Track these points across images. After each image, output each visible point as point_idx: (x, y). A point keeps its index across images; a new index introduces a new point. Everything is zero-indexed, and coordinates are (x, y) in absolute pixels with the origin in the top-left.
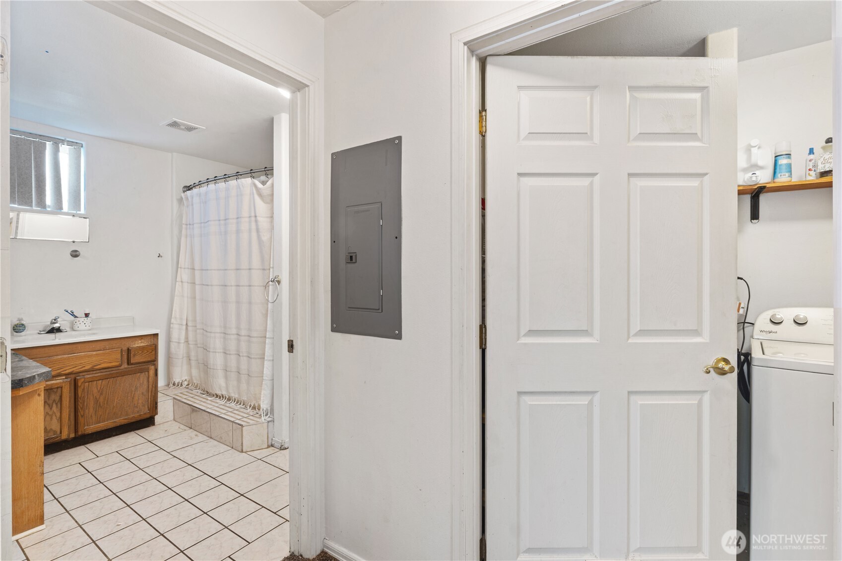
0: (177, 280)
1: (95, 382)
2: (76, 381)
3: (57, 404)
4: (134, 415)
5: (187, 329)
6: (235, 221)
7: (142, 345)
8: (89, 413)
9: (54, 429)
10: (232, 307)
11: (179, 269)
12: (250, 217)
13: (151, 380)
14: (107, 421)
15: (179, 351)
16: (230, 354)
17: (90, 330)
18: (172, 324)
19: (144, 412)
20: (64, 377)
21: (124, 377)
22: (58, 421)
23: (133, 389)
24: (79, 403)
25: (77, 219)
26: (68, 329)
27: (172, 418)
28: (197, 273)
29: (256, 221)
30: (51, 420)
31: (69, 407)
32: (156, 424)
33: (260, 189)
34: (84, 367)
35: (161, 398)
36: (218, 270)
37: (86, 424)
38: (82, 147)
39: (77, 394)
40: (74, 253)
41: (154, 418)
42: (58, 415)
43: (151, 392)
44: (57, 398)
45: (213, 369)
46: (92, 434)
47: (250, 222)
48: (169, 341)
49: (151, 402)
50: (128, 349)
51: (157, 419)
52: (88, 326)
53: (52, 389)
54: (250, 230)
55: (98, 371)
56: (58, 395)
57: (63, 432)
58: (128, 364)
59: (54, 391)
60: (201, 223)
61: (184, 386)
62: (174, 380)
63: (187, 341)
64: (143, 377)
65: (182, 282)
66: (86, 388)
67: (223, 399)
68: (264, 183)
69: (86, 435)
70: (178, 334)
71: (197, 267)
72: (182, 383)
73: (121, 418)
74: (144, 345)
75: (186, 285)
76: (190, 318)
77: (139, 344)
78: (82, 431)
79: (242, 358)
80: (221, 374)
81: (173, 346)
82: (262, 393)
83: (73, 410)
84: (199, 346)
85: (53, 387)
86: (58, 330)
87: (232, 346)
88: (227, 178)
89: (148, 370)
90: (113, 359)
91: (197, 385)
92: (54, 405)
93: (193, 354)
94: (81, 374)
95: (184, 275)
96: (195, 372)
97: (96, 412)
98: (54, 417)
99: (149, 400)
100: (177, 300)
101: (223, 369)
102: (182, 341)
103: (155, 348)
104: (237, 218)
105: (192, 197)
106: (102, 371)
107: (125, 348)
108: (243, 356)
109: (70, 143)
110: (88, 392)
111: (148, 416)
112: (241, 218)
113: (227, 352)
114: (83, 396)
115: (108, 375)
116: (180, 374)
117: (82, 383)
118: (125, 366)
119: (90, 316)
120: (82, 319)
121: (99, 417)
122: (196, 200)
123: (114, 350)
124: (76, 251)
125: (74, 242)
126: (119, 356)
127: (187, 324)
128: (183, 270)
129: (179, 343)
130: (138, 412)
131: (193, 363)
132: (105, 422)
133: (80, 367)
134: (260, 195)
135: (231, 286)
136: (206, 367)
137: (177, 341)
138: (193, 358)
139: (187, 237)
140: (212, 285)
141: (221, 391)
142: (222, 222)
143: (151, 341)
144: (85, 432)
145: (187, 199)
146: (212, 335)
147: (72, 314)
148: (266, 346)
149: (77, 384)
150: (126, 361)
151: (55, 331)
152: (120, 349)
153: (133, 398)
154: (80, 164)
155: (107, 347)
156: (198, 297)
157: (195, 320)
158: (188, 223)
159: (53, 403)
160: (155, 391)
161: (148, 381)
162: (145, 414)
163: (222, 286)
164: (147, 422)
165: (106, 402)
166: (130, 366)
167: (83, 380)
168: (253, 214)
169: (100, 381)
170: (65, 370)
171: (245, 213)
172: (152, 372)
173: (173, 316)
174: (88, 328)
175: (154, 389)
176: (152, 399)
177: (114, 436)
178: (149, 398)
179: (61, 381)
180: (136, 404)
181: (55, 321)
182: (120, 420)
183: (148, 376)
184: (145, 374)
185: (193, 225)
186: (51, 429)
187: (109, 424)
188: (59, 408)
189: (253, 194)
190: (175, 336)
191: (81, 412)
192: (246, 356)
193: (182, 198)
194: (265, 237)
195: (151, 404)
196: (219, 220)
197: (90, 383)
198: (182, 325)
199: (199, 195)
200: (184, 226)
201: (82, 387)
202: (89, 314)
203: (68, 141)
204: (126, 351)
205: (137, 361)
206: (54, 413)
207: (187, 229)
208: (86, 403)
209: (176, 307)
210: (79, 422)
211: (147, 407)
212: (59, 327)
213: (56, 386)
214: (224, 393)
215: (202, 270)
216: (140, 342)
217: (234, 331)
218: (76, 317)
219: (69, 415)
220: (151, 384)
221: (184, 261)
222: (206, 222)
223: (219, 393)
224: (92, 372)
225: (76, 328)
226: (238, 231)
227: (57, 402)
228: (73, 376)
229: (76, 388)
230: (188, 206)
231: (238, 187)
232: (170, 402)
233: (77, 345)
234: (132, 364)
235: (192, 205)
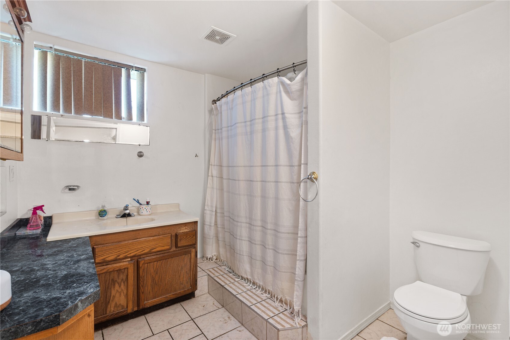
0: (209, 175)
1: (152, 263)
2: (138, 262)
3: (124, 282)
4: (180, 291)
5: (216, 214)
6: (261, 120)
7: (186, 230)
8: (147, 290)
9: (122, 304)
10: (258, 201)
11: (210, 166)
12: (276, 115)
13: (192, 261)
14: (161, 296)
15: (210, 232)
16: (255, 244)
17: (150, 215)
18: (206, 210)
19: (187, 288)
20: (130, 259)
21: (173, 258)
22: (125, 297)
23: (180, 269)
24: (141, 282)
25: (142, 127)
26: (135, 214)
27: (207, 291)
28: (225, 170)
29: (284, 118)
30: (120, 296)
31: (133, 285)
32: (196, 296)
33: (289, 85)
34: (144, 250)
35: (200, 274)
36: (244, 166)
37: (145, 299)
38: (145, 71)
39: (139, 274)
40: (140, 154)
41: (194, 293)
42: (125, 292)
43: (193, 272)
44: (125, 278)
45: (240, 254)
46: (150, 307)
47: (276, 120)
48: (203, 224)
49: (192, 279)
50: (176, 234)
51: (197, 293)
52: (148, 212)
53: (120, 270)
54: (277, 128)
55: (154, 254)
56: (125, 274)
57: (128, 307)
58: (176, 247)
59: (122, 272)
60: (228, 127)
61: (214, 260)
62: (207, 256)
63: (216, 224)
64: (186, 258)
65: (212, 176)
66: (145, 268)
67: (248, 282)
68: (291, 79)
69: (145, 309)
70: (210, 219)
71: (225, 163)
72: (212, 258)
73: (171, 293)
74: (187, 231)
75: (215, 179)
76: (218, 206)
77: (184, 230)
78: (142, 306)
79: (268, 250)
80: (246, 259)
81: (206, 228)
82: (295, 294)
83: (136, 287)
84: (226, 230)
85: (121, 269)
86: (129, 215)
87: (258, 236)
88: (253, 82)
89: (190, 253)
90: (164, 244)
91: (224, 261)
92: (122, 284)
93: (220, 235)
94: (142, 256)
95: (214, 171)
96: (222, 251)
97: (153, 288)
98: (122, 294)
99: (191, 278)
100: (209, 191)
101: (248, 256)
102: (213, 225)
103: (195, 232)
104: (263, 118)
105: (221, 106)
106: (157, 253)
107: (174, 234)
108: (269, 249)
109: (138, 69)
110: (147, 272)
111: (190, 291)
112: (267, 116)
113: (253, 242)
114: (143, 276)
115: (162, 257)
116: (211, 252)
117: (143, 264)
118: (174, 249)
119: (150, 204)
120: (144, 207)
121: (155, 293)
122: (224, 108)
123: (166, 235)
124: (141, 152)
125: (140, 145)
126: (169, 241)
127: (216, 211)
128: (213, 166)
129: (210, 226)
130: (183, 288)
131: (221, 243)
132: (159, 297)
133: (141, 250)
134: (287, 92)
135: (257, 181)
136: (232, 249)
137: (209, 224)
138: (220, 239)
139: (215, 141)
140: (238, 180)
141: (246, 275)
142: (248, 123)
143: (192, 228)
144: (145, 307)
145: (217, 108)
146: (239, 224)
147: (138, 202)
148: (298, 245)
149: (139, 265)
150: (174, 244)
151: (126, 216)
152: (170, 235)
153: (180, 277)
154: (144, 85)
155: (161, 233)
156: (225, 189)
157: (222, 208)
158: (217, 128)
159: (121, 281)
160: (195, 270)
161: (190, 262)
162: (188, 290)
163: (248, 181)
164: (190, 296)
165: (160, 280)
166: (177, 249)
167: (143, 262)
168: (280, 112)
169: (156, 262)
170: (130, 254)
171: (272, 112)
172: (193, 254)
173: (206, 204)
174: (148, 213)
175: (194, 268)
176: (193, 277)
177: (166, 307)
178: (191, 276)
179: (127, 263)
180: (182, 281)
181: (126, 208)
182: (170, 296)
183: (191, 257)
184: (188, 256)
185: (222, 129)
186: (120, 304)
187: (163, 299)
188: (126, 286)
189: (280, 92)
190: (207, 220)
191: (142, 289)
192: (272, 249)
193: (212, 109)
194: (294, 133)
195: (192, 281)
196: (245, 122)
197: (149, 264)
198: (212, 211)
199: (227, 103)
200: (214, 131)
201: (143, 268)
202: (149, 202)
203: (136, 67)
204: (175, 236)
205: (182, 245)
206: (122, 290)
207: (215, 133)
208: (145, 281)
209: (208, 197)
210: (140, 298)
211: (189, 283)
212: (129, 213)
213: (124, 268)
214: (249, 277)
215: (229, 166)
216: (184, 228)
217: (259, 223)
218: (141, 204)
219: (134, 292)
220: (192, 264)
221: (214, 160)
222: (233, 125)
223: (245, 276)
224: (149, 255)
225: (141, 214)
226: (264, 130)
227: (124, 281)
228: (136, 258)
229: (139, 268)
230: (217, 115)
231: (265, 88)
232: (206, 278)
233: (139, 232)
234: (179, 247)
235: (221, 113)
